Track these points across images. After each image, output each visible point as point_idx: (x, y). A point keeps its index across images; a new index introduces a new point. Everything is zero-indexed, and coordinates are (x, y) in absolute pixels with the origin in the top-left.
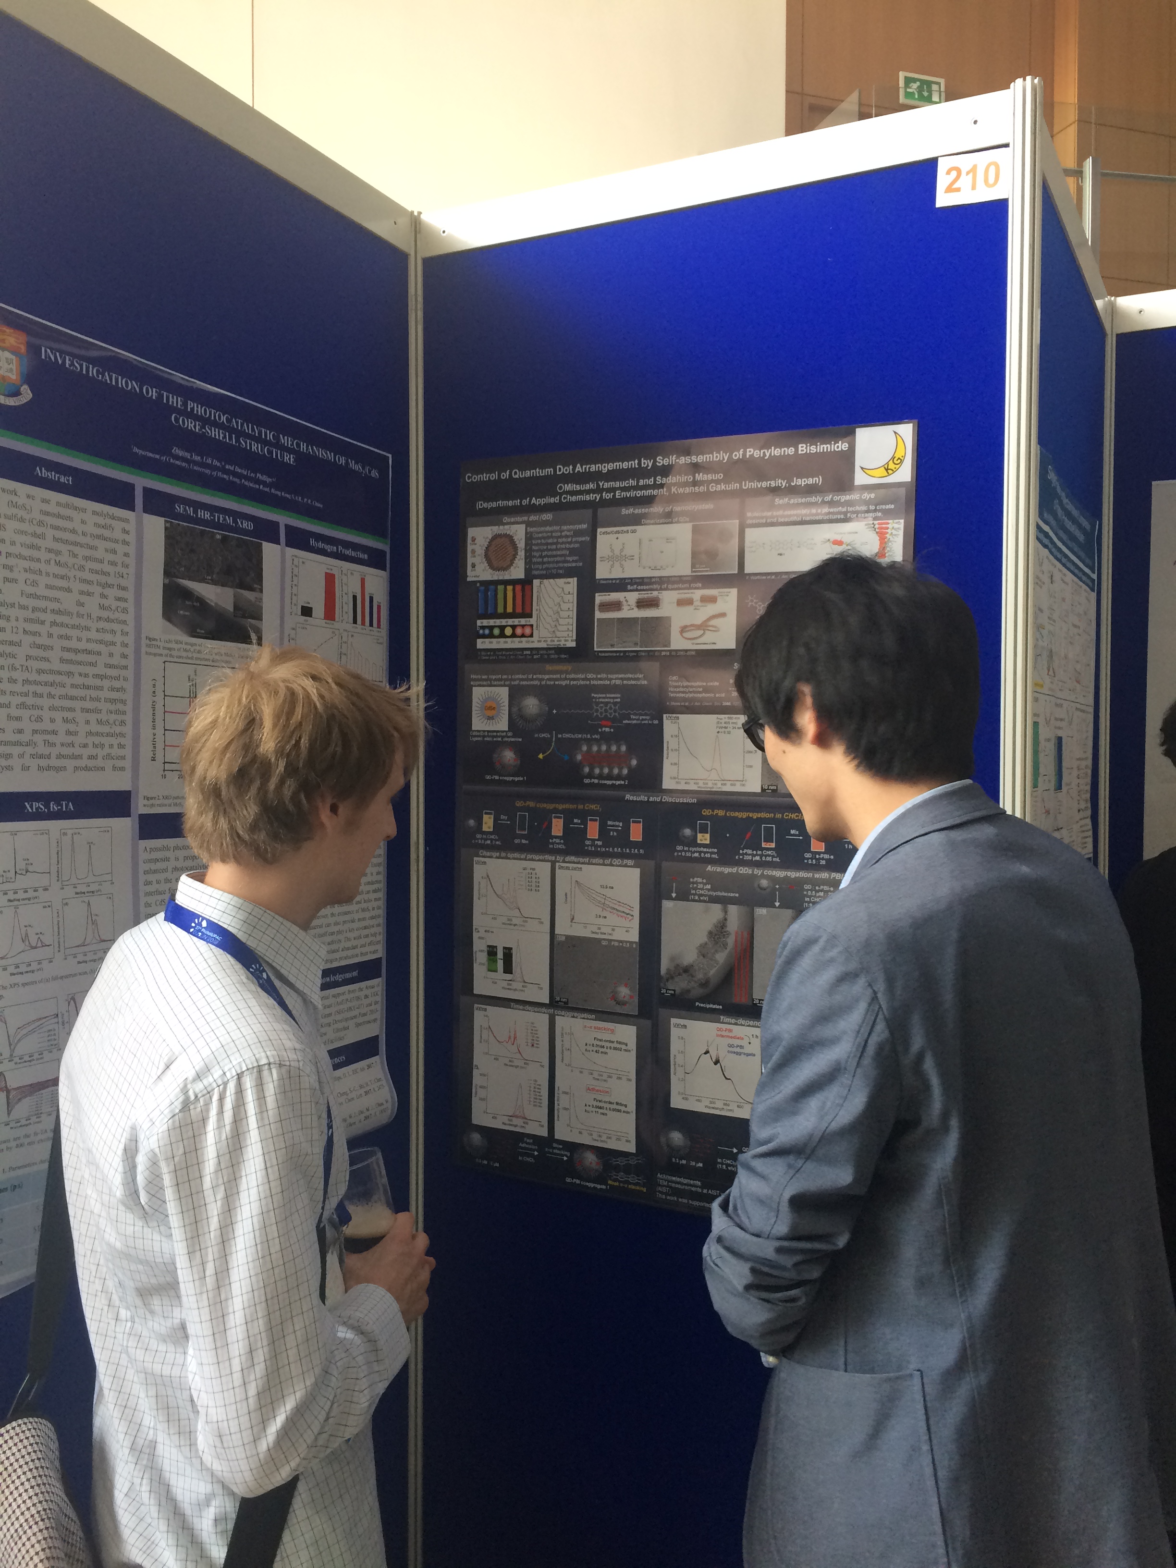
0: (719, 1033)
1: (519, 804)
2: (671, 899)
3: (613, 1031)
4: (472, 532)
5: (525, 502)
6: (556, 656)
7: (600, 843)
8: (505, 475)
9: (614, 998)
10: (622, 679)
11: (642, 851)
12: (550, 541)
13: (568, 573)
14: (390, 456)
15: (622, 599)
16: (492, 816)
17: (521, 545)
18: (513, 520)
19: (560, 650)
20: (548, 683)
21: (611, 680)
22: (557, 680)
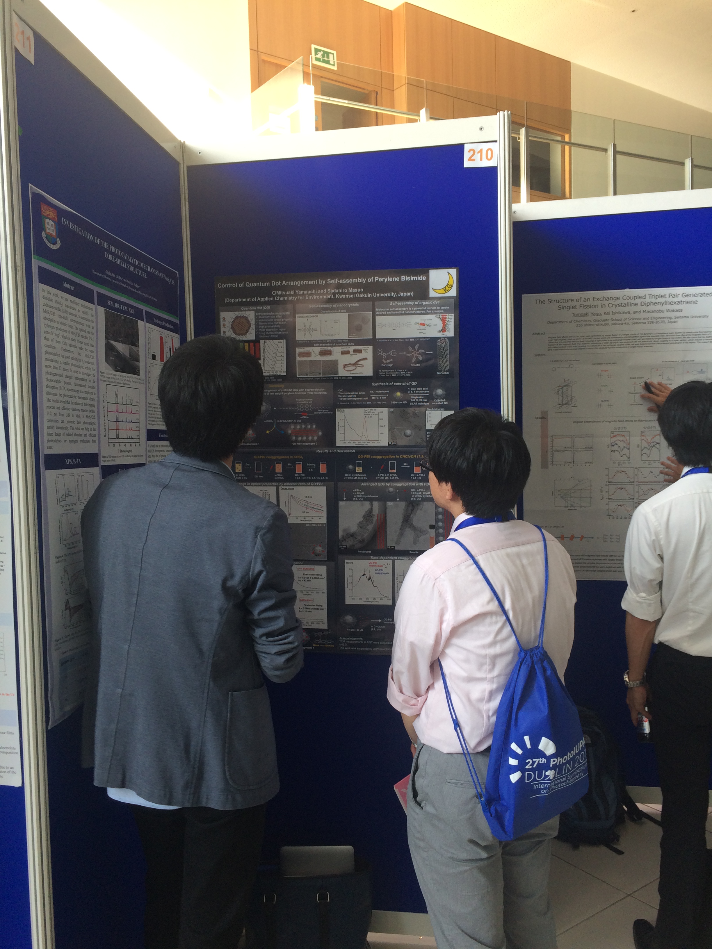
0: (370, 565)
1: (256, 457)
2: (344, 500)
3: (313, 570)
4: (222, 315)
5: (254, 299)
6: (275, 380)
7: (303, 475)
8: (242, 285)
9: (314, 553)
10: (313, 391)
11: (327, 478)
12: (269, 320)
13: (280, 337)
14: (178, 273)
15: (311, 351)
16: (241, 464)
17: (253, 322)
18: (247, 309)
19: (276, 377)
20: (271, 394)
21: (306, 392)
22: (276, 392)
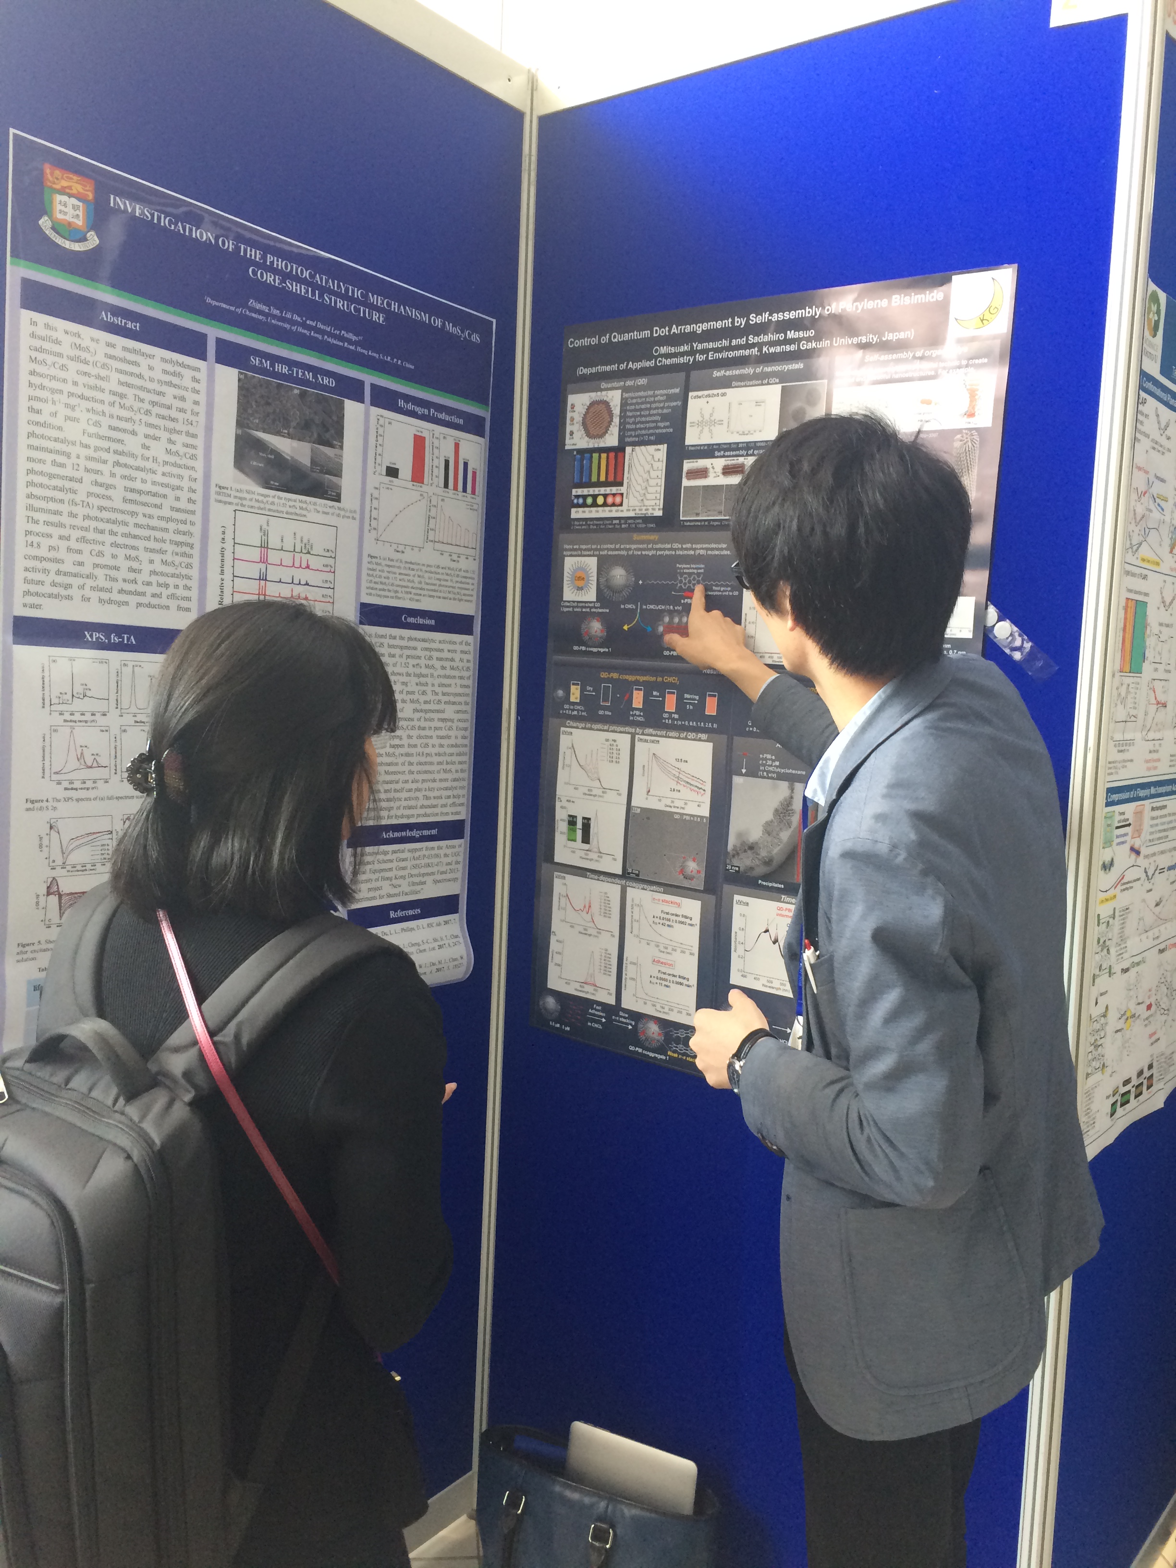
0: (780, 912)
1: (604, 675)
2: (741, 774)
3: (679, 905)
4: (572, 399)
5: (623, 366)
6: (644, 526)
7: (676, 716)
8: (605, 339)
9: (682, 871)
10: (707, 549)
11: (715, 726)
12: (643, 406)
13: (659, 440)
14: (494, 321)
15: (709, 466)
16: (579, 687)
17: (617, 411)
18: (610, 386)
19: (646, 519)
20: (636, 553)
21: (695, 549)
22: (644, 549)
